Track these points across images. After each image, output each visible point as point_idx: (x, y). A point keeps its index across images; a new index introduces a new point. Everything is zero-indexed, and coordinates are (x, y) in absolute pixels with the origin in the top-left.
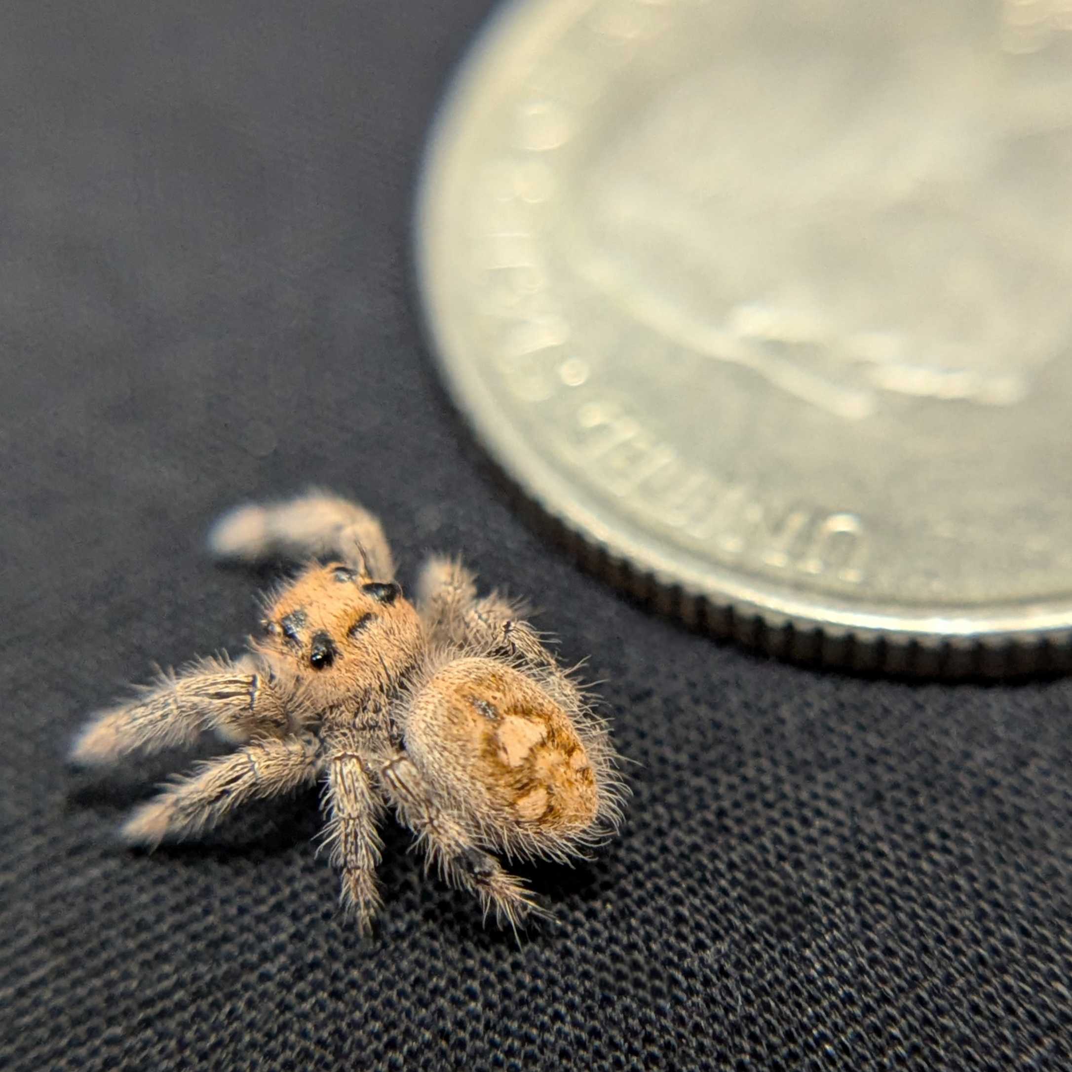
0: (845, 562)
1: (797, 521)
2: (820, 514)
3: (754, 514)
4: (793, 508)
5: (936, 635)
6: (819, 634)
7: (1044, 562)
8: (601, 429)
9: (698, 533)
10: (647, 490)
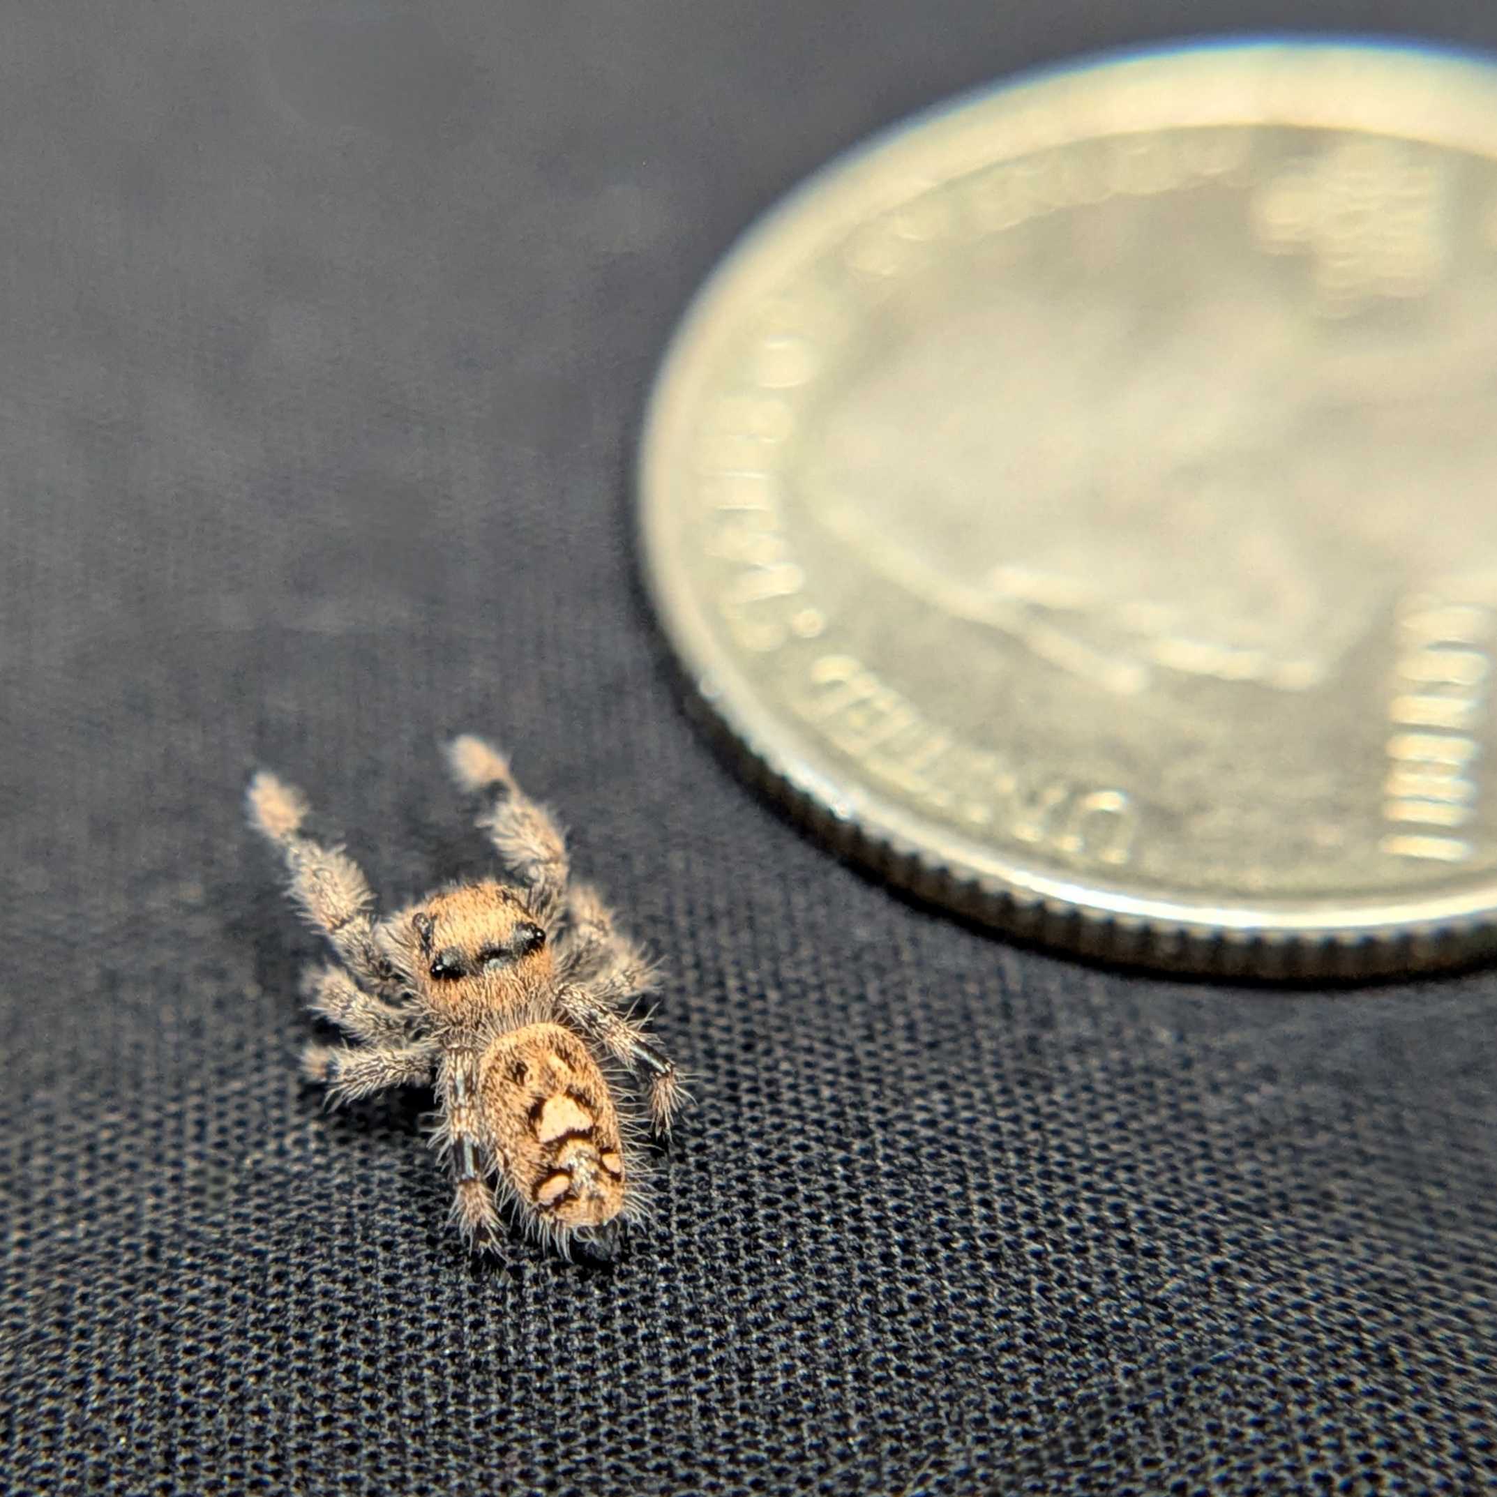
0: (1107, 842)
1: (1055, 795)
2: (1079, 790)
3: (1007, 784)
4: (1051, 779)
5: (1209, 926)
6: (1075, 919)
7: (1329, 857)
8: (835, 685)
9: (940, 800)
10: (886, 750)
